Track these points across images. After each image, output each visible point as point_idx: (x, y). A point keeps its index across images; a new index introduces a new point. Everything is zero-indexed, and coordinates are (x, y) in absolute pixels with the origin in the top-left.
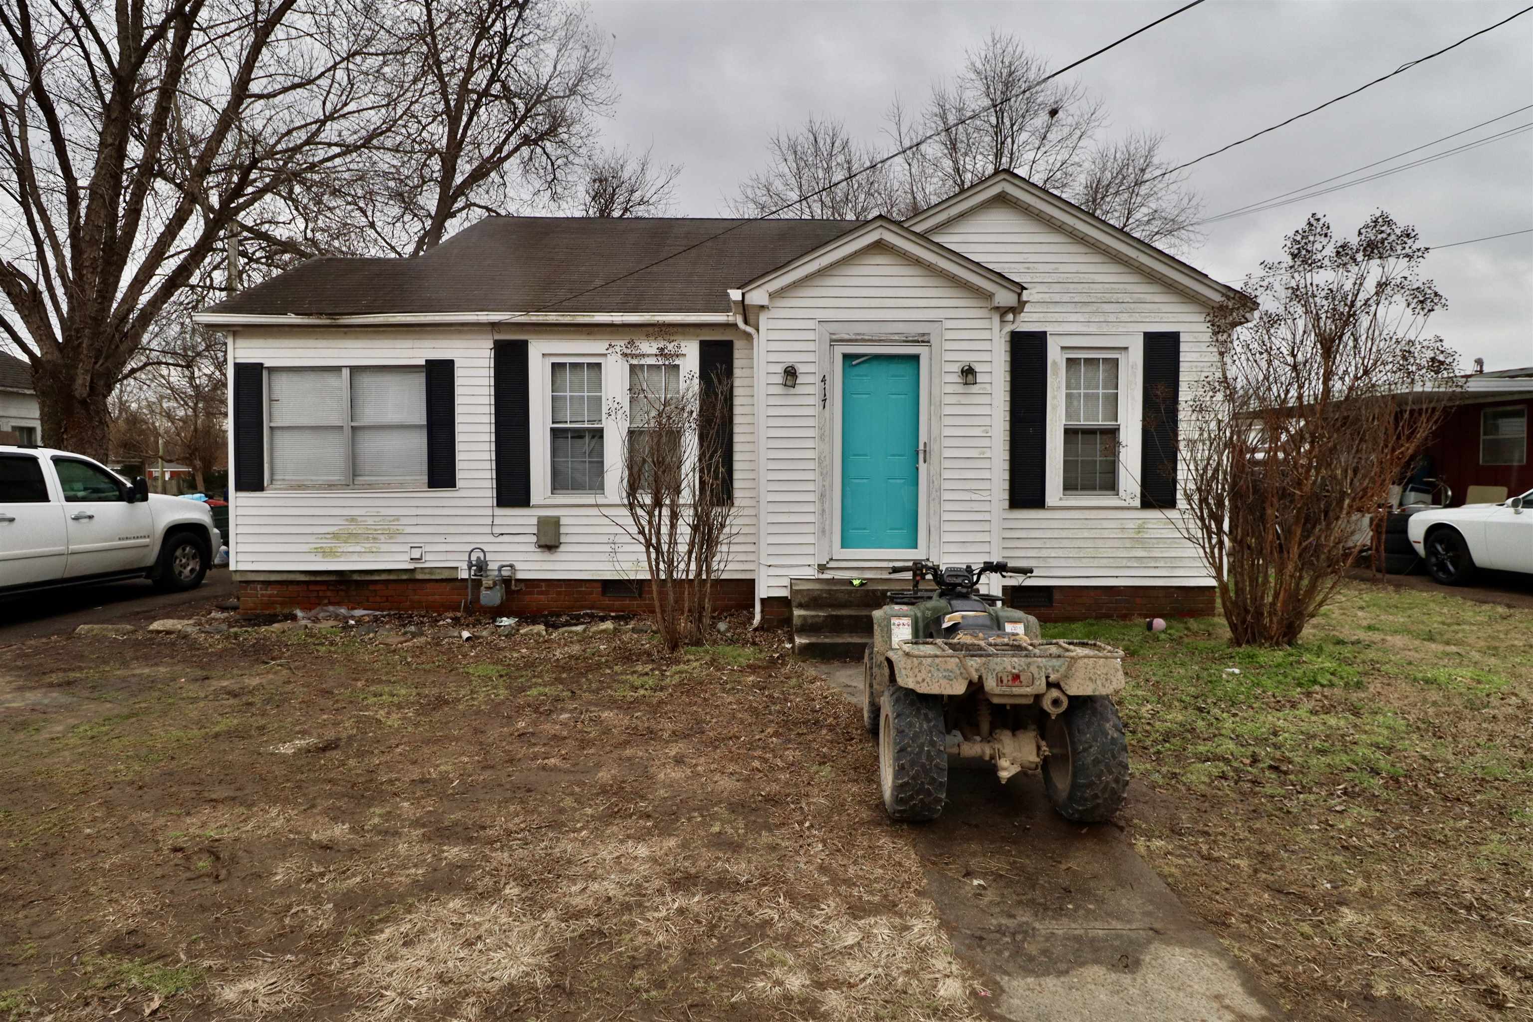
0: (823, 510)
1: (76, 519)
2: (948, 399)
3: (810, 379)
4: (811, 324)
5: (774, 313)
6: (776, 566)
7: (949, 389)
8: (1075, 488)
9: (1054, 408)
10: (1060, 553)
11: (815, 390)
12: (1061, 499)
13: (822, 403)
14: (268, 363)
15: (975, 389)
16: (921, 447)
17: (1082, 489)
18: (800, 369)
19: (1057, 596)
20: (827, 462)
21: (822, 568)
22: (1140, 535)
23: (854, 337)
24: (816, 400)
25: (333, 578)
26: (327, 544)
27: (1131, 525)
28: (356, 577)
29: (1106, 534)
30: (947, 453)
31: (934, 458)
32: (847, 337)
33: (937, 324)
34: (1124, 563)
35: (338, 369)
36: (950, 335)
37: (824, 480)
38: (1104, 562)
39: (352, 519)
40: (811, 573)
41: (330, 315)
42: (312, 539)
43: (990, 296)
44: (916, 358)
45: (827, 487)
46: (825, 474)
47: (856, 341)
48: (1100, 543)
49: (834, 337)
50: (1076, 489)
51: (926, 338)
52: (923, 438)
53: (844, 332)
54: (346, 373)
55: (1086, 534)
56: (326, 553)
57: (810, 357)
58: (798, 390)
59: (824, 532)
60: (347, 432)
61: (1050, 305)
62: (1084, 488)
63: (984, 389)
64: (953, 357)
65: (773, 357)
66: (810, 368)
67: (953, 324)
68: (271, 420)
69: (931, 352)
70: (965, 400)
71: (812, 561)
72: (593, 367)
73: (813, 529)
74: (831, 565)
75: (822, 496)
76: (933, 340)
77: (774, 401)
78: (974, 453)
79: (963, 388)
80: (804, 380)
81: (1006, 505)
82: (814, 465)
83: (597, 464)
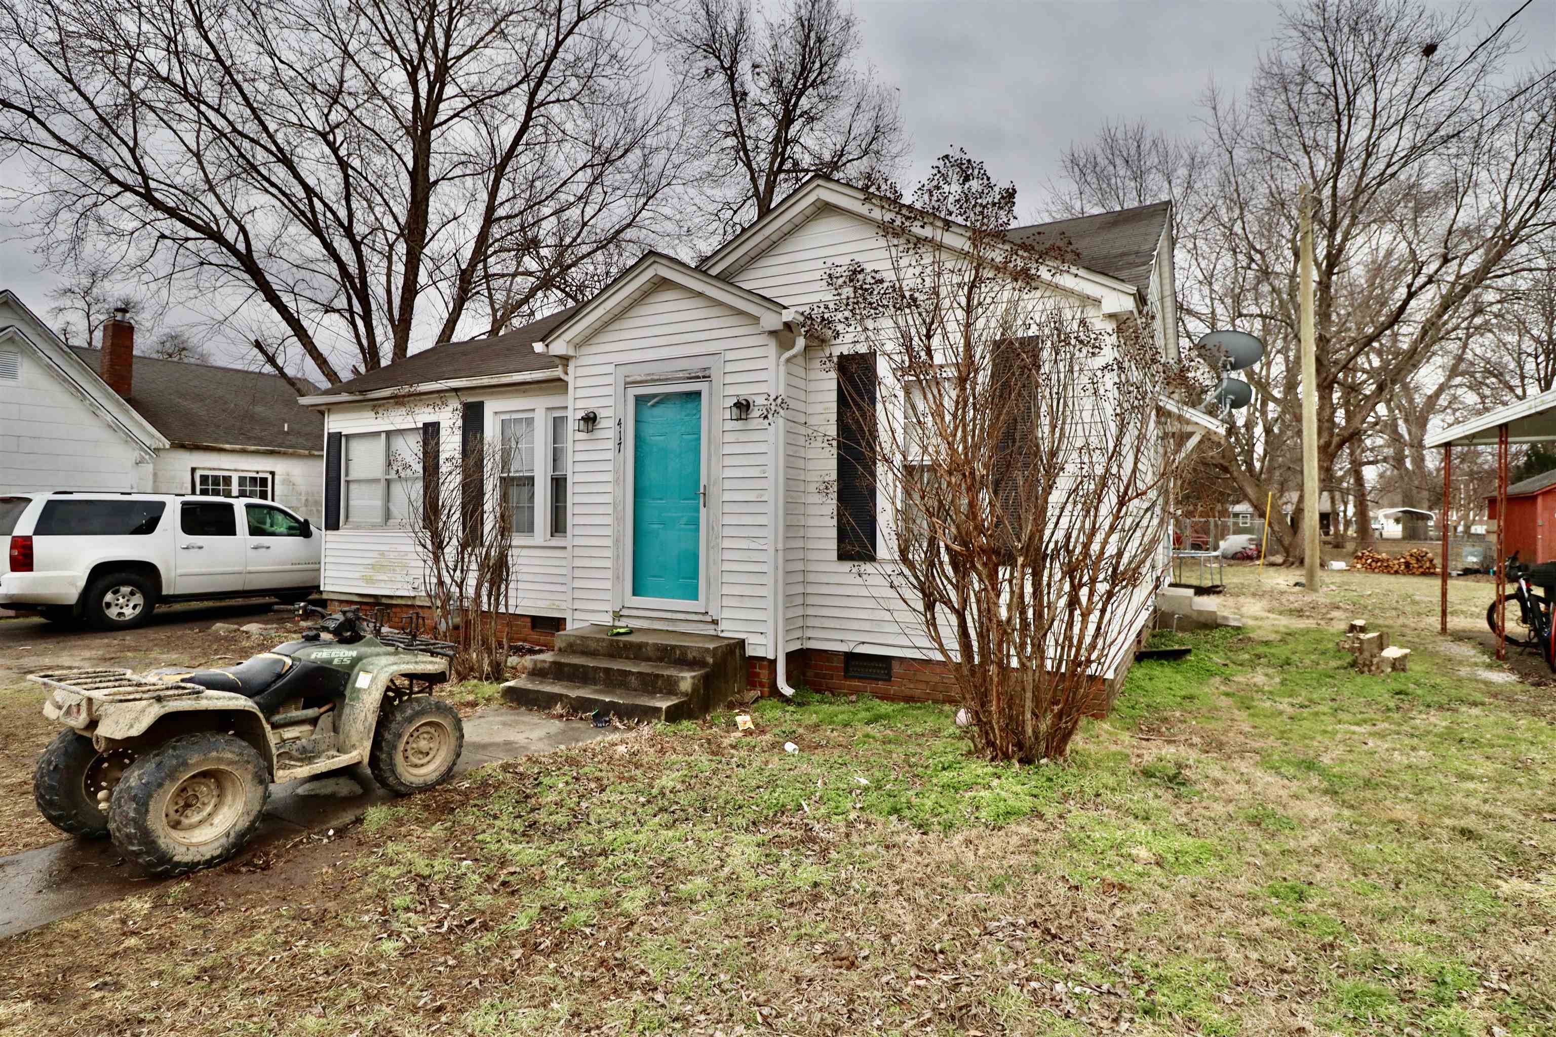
0: (618, 557)
1: (256, 548)
2: (728, 438)
3: (609, 423)
4: (610, 369)
5: (580, 362)
6: (581, 611)
7: (726, 426)
11: (610, 434)
13: (617, 447)
14: (345, 432)
15: (752, 425)
16: (702, 490)
18: (601, 413)
19: (896, 668)
21: (617, 615)
23: (644, 378)
24: (610, 444)
25: (371, 600)
26: (369, 573)
28: (384, 601)
30: (727, 496)
31: (713, 502)
32: (639, 378)
33: (717, 357)
35: (377, 434)
36: (729, 368)
37: (618, 526)
39: (382, 553)
40: (606, 620)
41: (361, 392)
42: (360, 568)
43: (756, 319)
44: (698, 394)
45: (621, 533)
46: (620, 519)
47: (646, 381)
49: (628, 380)
51: (707, 373)
52: (703, 481)
53: (638, 373)
54: (383, 436)
56: (369, 581)
57: (610, 401)
58: (598, 434)
59: (618, 578)
60: (383, 483)
63: (762, 424)
64: (730, 391)
65: (580, 404)
66: (608, 412)
67: (730, 356)
68: (347, 475)
69: (711, 388)
70: (743, 437)
71: (608, 607)
72: (530, 421)
73: (609, 574)
74: (625, 612)
75: (617, 541)
76: (714, 373)
77: (579, 447)
78: (751, 496)
79: (739, 425)
80: (602, 424)
81: (834, 555)
82: (610, 510)
83: (532, 509)
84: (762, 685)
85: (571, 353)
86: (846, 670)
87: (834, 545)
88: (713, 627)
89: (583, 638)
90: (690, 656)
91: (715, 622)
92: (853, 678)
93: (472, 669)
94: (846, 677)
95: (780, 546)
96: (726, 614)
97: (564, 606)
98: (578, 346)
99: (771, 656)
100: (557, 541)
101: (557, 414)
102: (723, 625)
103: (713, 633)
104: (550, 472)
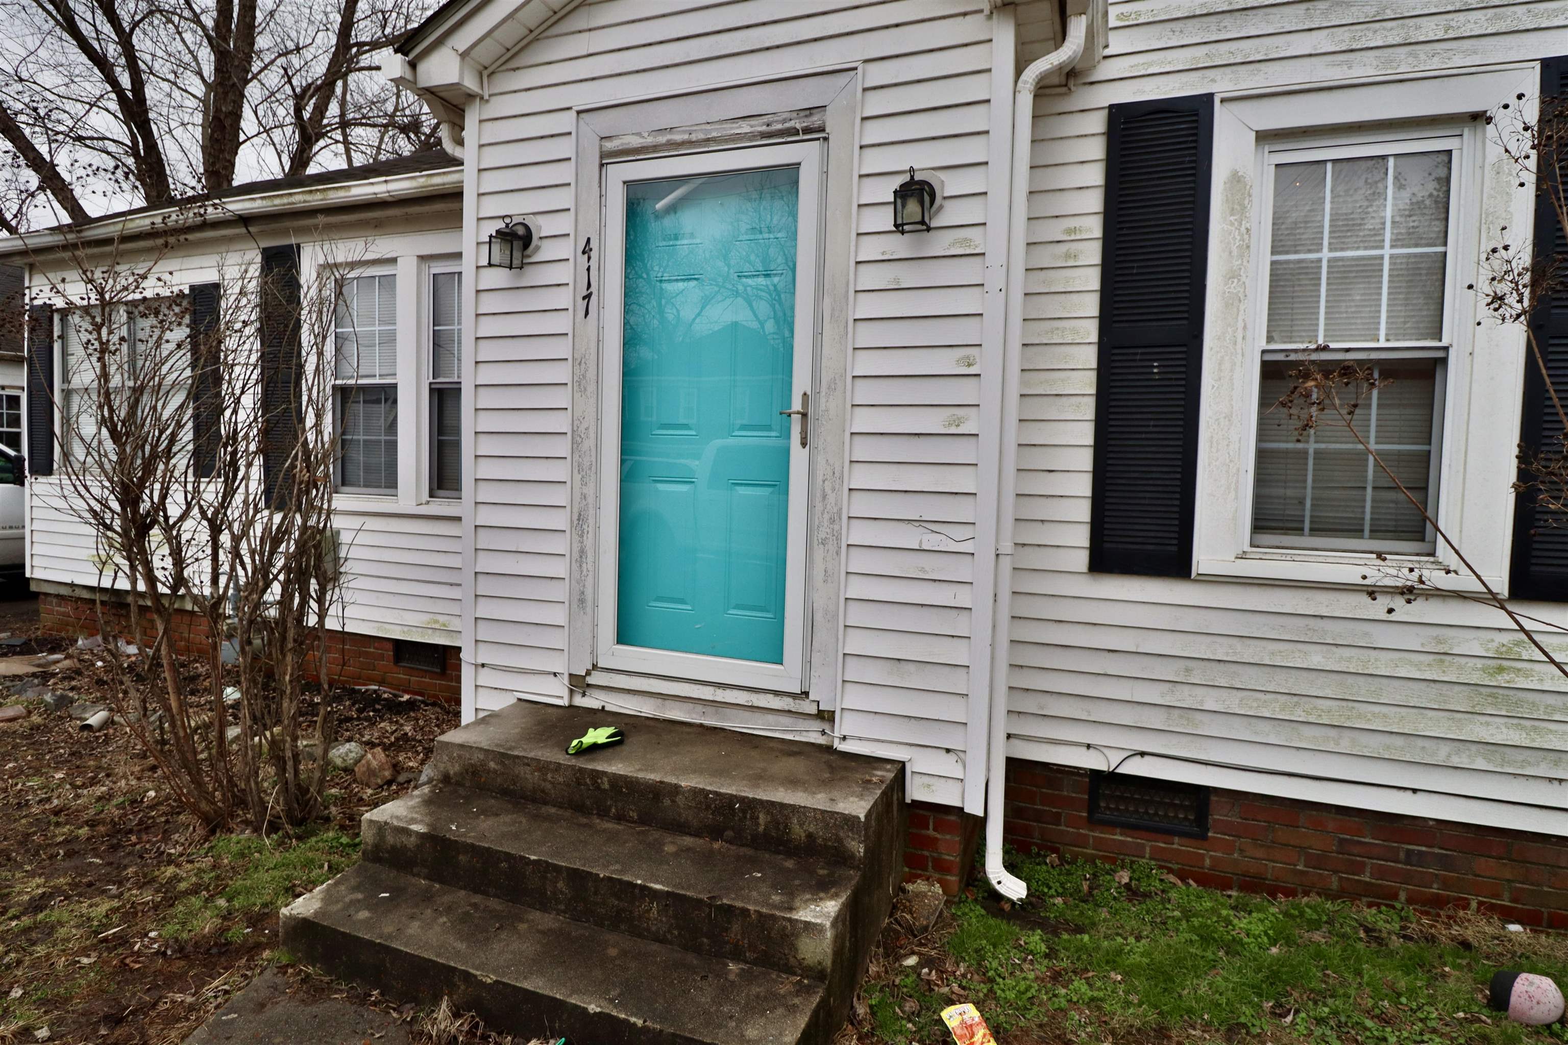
0: (582, 552)
2: (870, 278)
3: (563, 249)
4: (566, 122)
5: (499, 107)
6: (494, 667)
7: (871, 249)
8: (1291, 526)
9: (1232, 302)
10: (1233, 703)
12: (1243, 556)
13: (582, 305)
14: (59, 304)
15: (940, 244)
16: (797, 405)
17: (1316, 530)
18: (543, 227)
19: (1219, 814)
20: (589, 443)
21: (578, 683)
22: (1501, 680)
23: (650, 140)
24: (563, 298)
25: (111, 598)
27: (1473, 645)
29: (1382, 665)
30: (861, 422)
31: (824, 434)
32: (636, 141)
33: (842, 79)
34: (1442, 753)
36: (876, 104)
37: (584, 484)
38: (1373, 745)
40: (557, 691)
42: (89, 542)
44: (791, 176)
45: (591, 500)
46: (586, 469)
47: (655, 148)
48: (1362, 689)
49: (609, 145)
50: (1298, 530)
51: (815, 120)
52: (801, 382)
53: (634, 130)
54: (124, 312)
55: (1317, 659)
56: (102, 563)
58: (536, 274)
59: (582, 601)
61: (1227, 20)
62: (1320, 529)
63: (966, 241)
64: (875, 161)
65: (493, 207)
66: (562, 225)
67: (878, 74)
68: (66, 379)
69: (826, 159)
70: (909, 276)
71: (559, 664)
72: (389, 282)
73: (560, 592)
74: (596, 679)
75: (580, 520)
76: (833, 122)
77: (489, 304)
78: (932, 422)
79: (899, 246)
80: (547, 251)
81: (1082, 560)
82: (562, 448)
83: (392, 446)
84: (942, 867)
85: (471, 84)
86: (1092, 806)
87: (1082, 537)
88: (817, 725)
89: (502, 757)
90: (798, 831)
91: (826, 717)
92: (1111, 825)
93: (241, 802)
94: (1093, 821)
95: (1007, 547)
96: (854, 699)
97: (456, 624)
98: (487, 72)
99: (974, 808)
100: (439, 507)
101: (439, 268)
102: (844, 726)
103: (821, 740)
104: (427, 378)
